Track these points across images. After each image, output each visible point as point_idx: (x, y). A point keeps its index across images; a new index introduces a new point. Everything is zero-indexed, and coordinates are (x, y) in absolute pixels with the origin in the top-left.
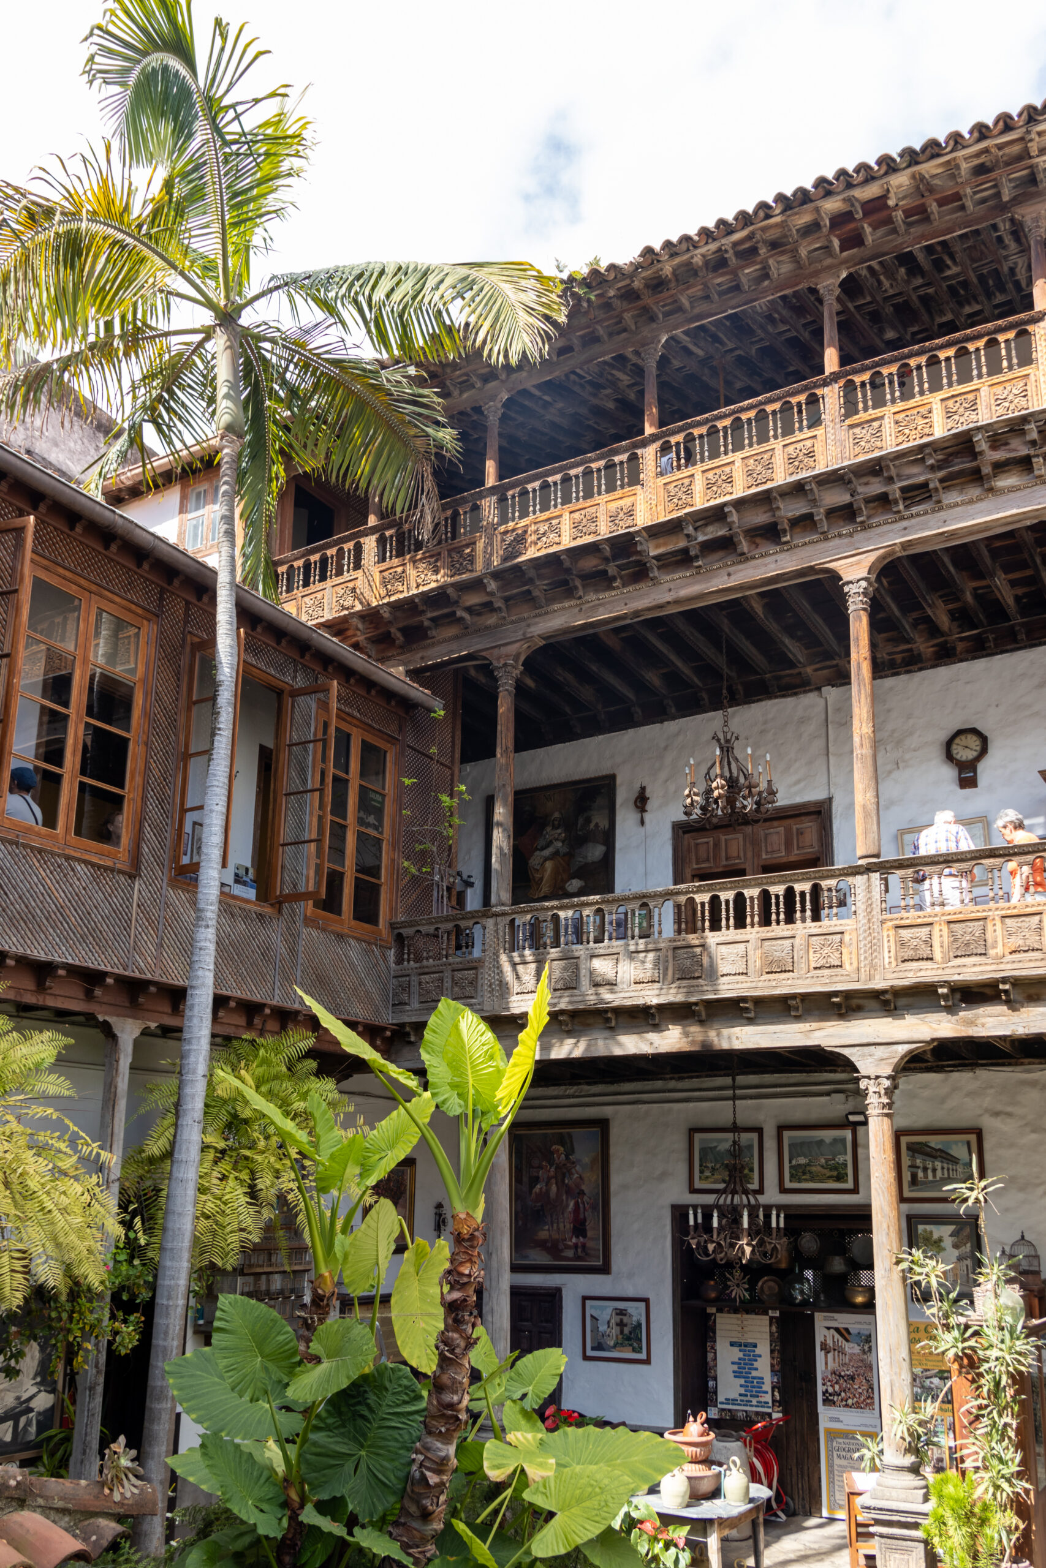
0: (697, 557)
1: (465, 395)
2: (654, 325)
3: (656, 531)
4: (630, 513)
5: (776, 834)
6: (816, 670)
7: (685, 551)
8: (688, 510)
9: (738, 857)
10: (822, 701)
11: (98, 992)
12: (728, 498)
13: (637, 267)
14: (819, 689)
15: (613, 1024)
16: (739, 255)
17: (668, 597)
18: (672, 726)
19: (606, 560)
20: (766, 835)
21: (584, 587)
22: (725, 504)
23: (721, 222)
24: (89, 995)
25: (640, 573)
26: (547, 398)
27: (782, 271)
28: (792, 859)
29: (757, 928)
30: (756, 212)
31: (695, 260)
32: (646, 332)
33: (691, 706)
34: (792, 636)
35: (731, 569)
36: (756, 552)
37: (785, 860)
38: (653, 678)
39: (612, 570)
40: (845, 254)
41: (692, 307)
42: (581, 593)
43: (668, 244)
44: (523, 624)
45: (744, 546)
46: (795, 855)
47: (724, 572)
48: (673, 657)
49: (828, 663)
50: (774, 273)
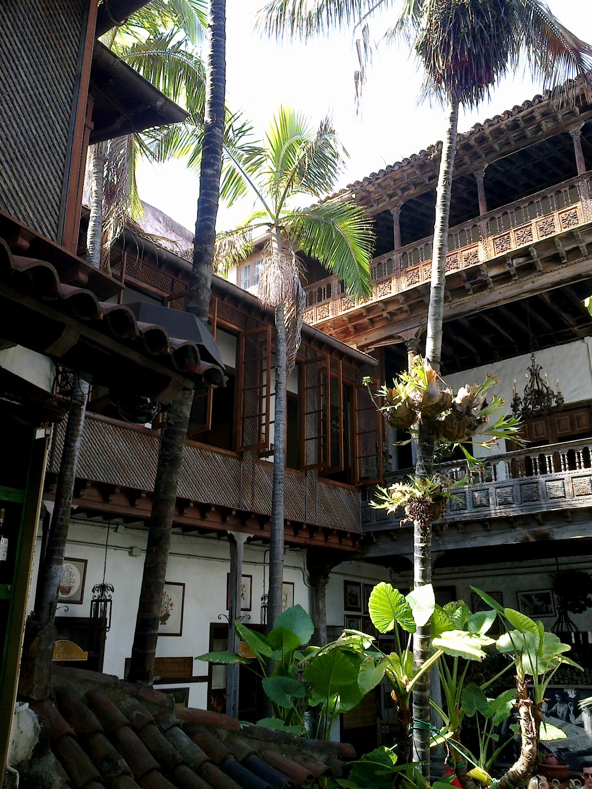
0: (515, 275)
1: (380, 205)
2: (480, 160)
3: (491, 264)
4: (475, 256)
5: (565, 420)
6: (579, 329)
7: (508, 273)
8: (508, 251)
9: (544, 434)
10: (585, 345)
11: (228, 519)
12: (530, 243)
13: (472, 133)
14: (583, 338)
15: (489, 528)
16: (525, 121)
17: (499, 297)
18: (498, 365)
19: (465, 281)
20: (559, 421)
21: (452, 296)
22: (529, 246)
23: (516, 107)
24: (224, 520)
25: (483, 286)
26: (420, 201)
27: (548, 126)
28: (576, 433)
29: (568, 471)
30: (534, 100)
31: (502, 126)
32: (476, 164)
33: (508, 353)
34: (566, 311)
35: (534, 279)
36: (549, 270)
37: (571, 434)
38: (487, 340)
39: (468, 285)
40: (582, 114)
41: (501, 149)
42: (451, 299)
43: (488, 121)
44: (420, 317)
45: (540, 266)
46: (577, 430)
47: (531, 280)
48: (498, 328)
49: (587, 324)
50: (544, 127)
